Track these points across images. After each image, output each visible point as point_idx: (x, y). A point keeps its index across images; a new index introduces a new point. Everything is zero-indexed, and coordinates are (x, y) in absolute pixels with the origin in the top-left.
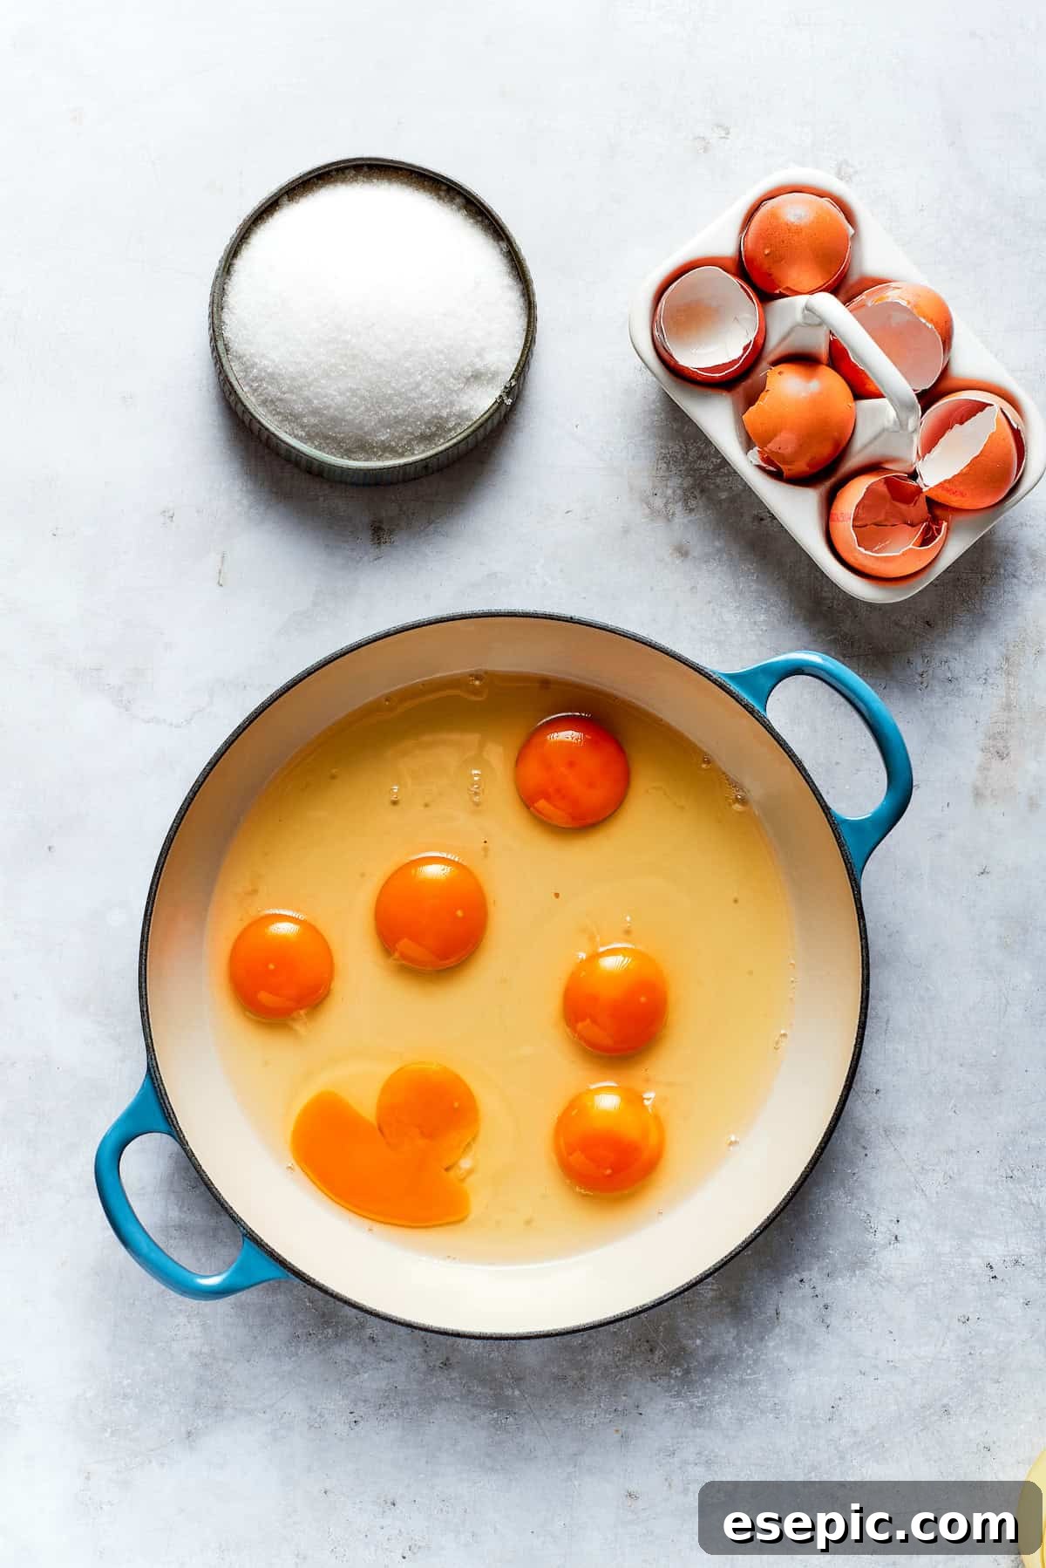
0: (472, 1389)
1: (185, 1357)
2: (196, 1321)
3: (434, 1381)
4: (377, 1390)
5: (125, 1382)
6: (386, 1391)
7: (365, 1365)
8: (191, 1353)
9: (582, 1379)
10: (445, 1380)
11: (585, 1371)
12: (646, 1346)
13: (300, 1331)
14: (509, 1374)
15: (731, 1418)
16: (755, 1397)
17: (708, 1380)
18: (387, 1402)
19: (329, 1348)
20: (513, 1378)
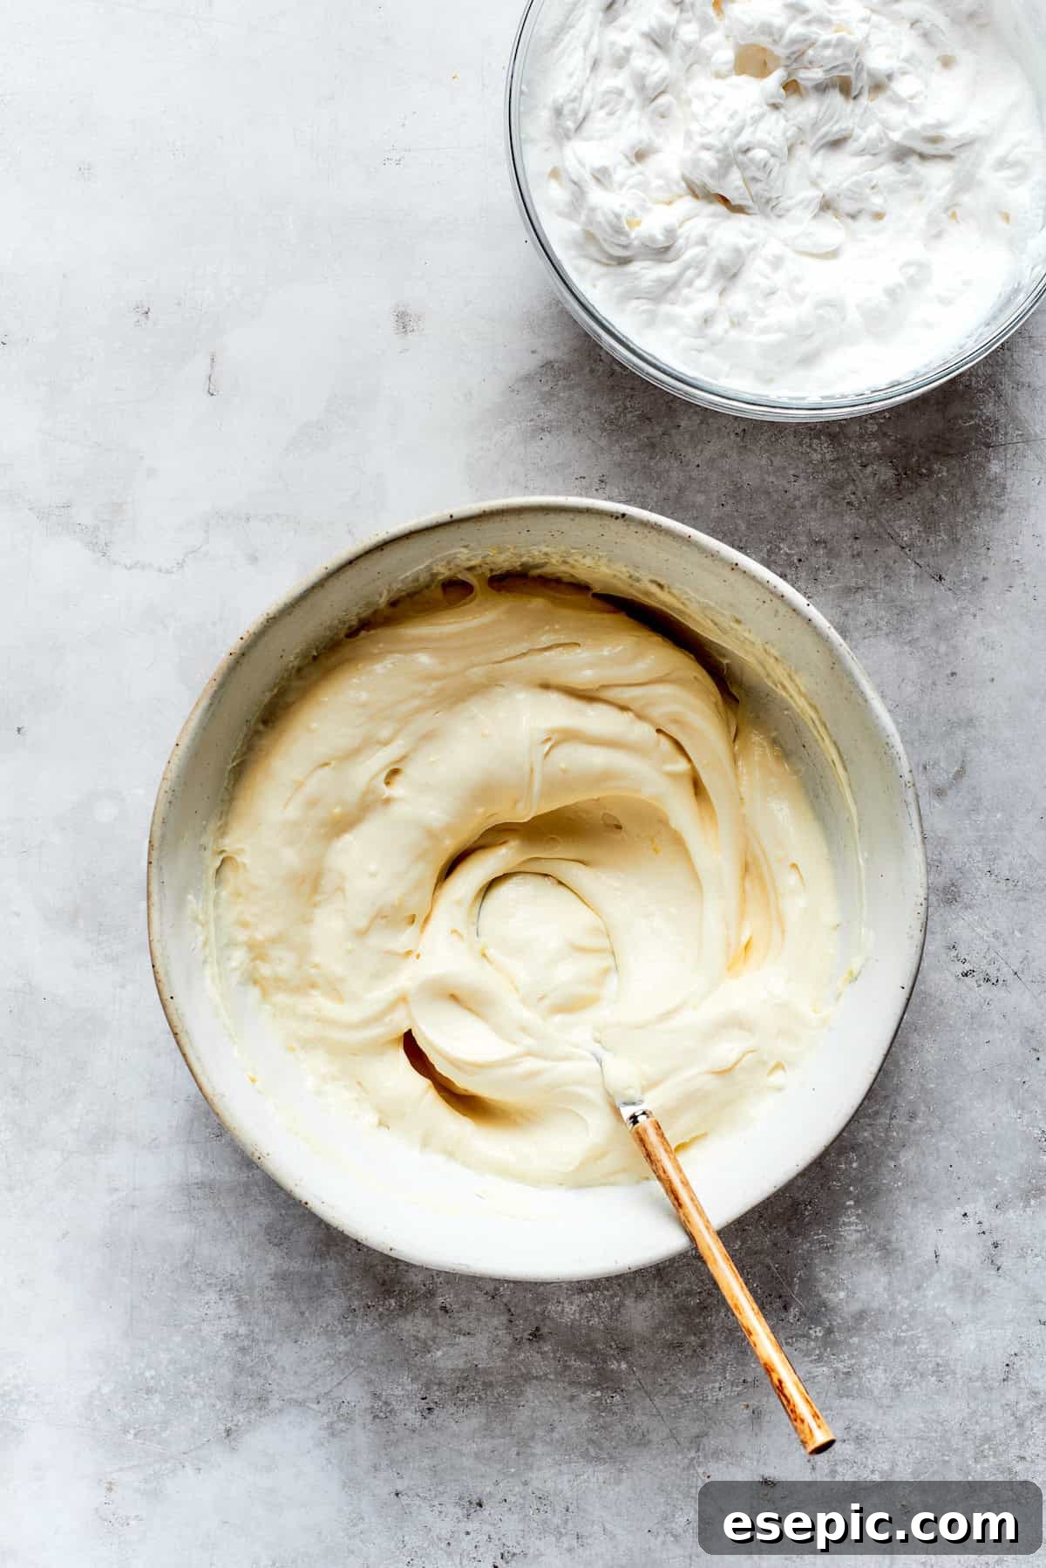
0: (568, 1363)
1: (219, 1340)
2: (230, 1298)
3: (522, 1356)
4: (454, 1371)
5: (148, 1374)
6: (463, 1372)
7: (437, 1340)
8: (226, 1336)
9: (702, 1346)
10: (535, 1354)
11: (705, 1336)
12: (778, 1304)
13: (356, 1303)
14: (613, 1344)
15: (885, 1384)
16: (913, 1357)
17: (855, 1340)
18: (466, 1384)
19: (393, 1322)
20: (617, 1347)
